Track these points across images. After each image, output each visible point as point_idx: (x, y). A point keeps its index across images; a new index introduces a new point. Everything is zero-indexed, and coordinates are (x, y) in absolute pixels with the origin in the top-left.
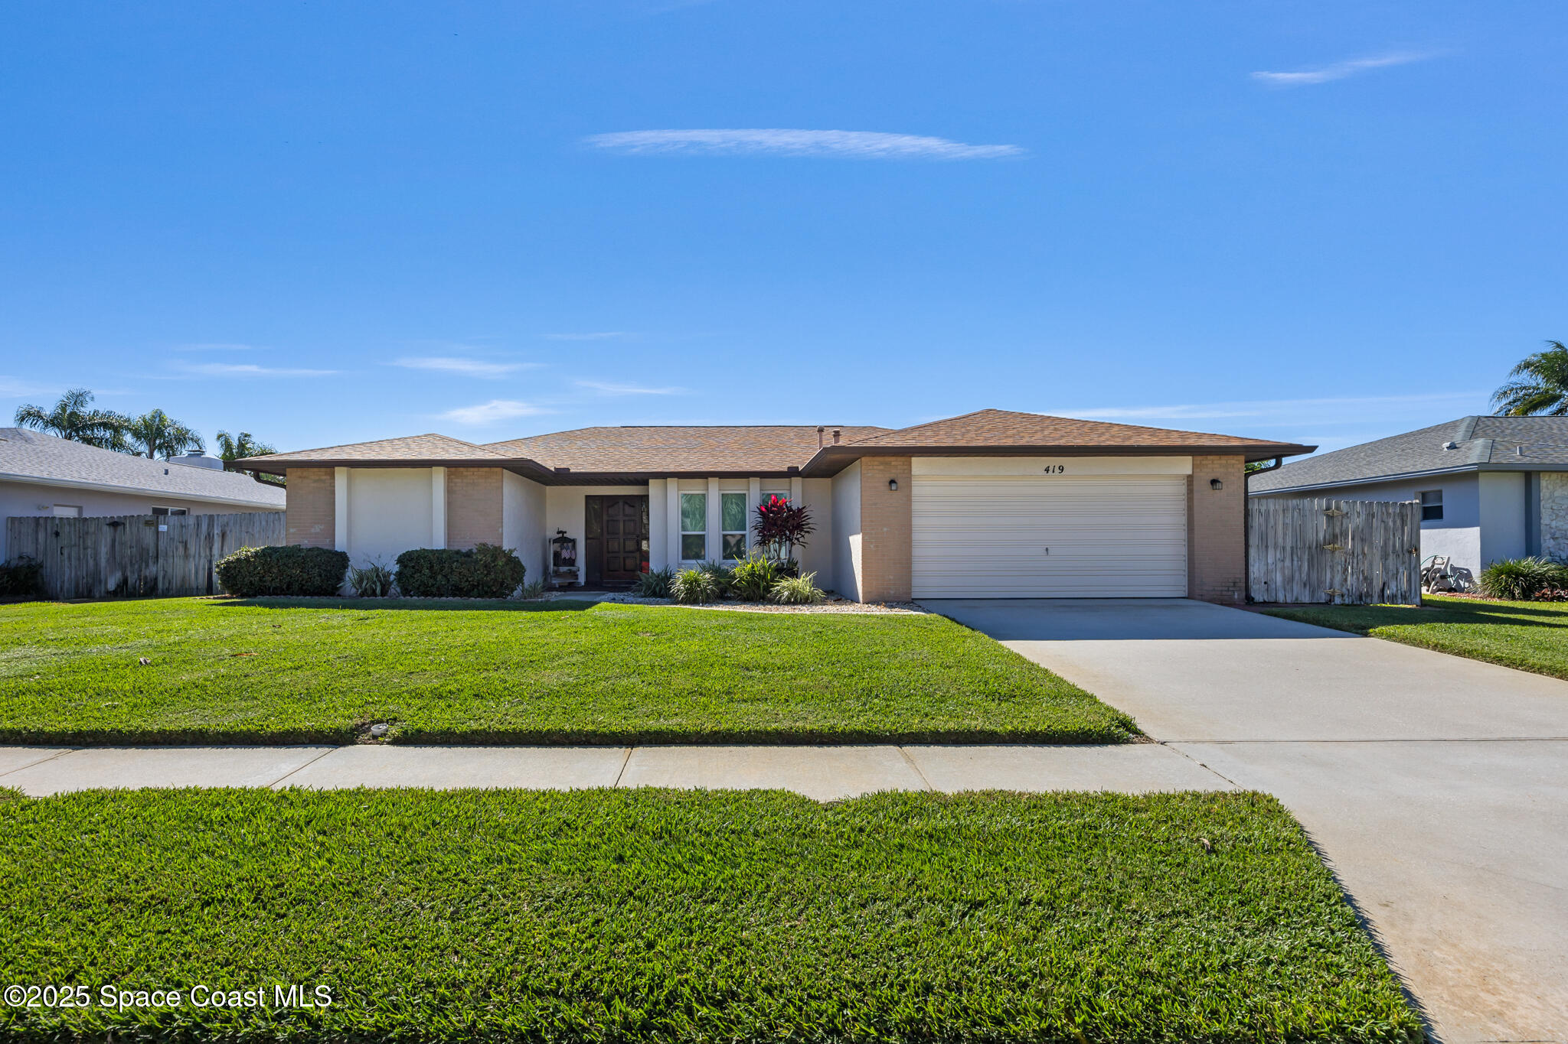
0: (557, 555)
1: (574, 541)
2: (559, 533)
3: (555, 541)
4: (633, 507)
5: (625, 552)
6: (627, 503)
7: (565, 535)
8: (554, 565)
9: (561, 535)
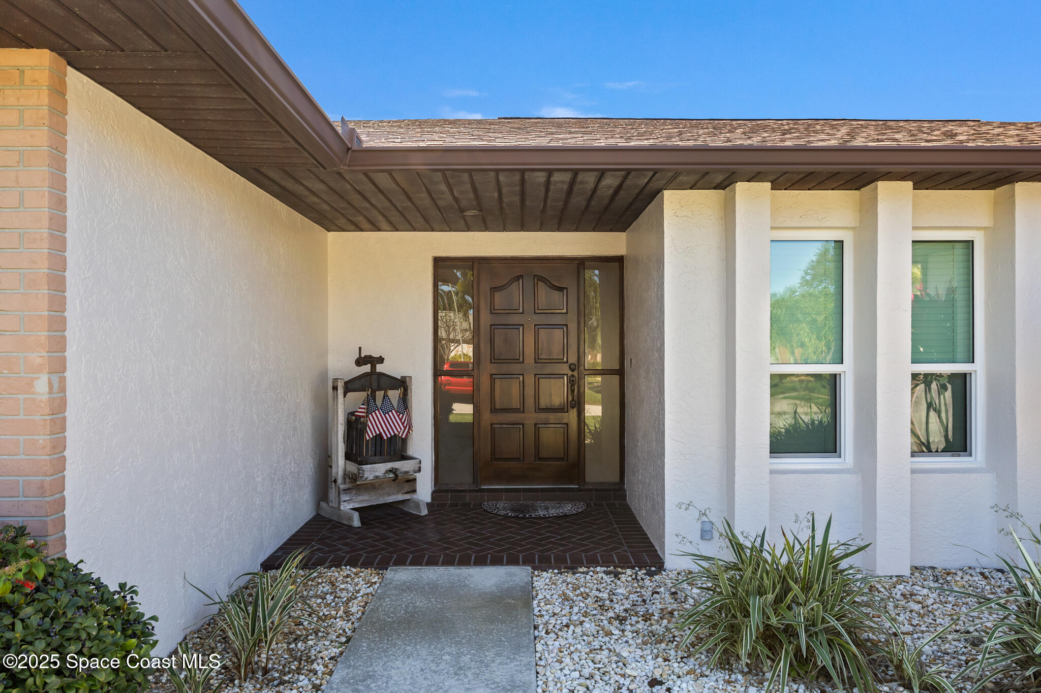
0: (355, 426)
1: (402, 384)
2: (360, 362)
3: (350, 386)
4: (560, 289)
5: (539, 410)
6: (542, 279)
7: (380, 368)
8: (348, 457)
9: (367, 368)
